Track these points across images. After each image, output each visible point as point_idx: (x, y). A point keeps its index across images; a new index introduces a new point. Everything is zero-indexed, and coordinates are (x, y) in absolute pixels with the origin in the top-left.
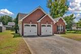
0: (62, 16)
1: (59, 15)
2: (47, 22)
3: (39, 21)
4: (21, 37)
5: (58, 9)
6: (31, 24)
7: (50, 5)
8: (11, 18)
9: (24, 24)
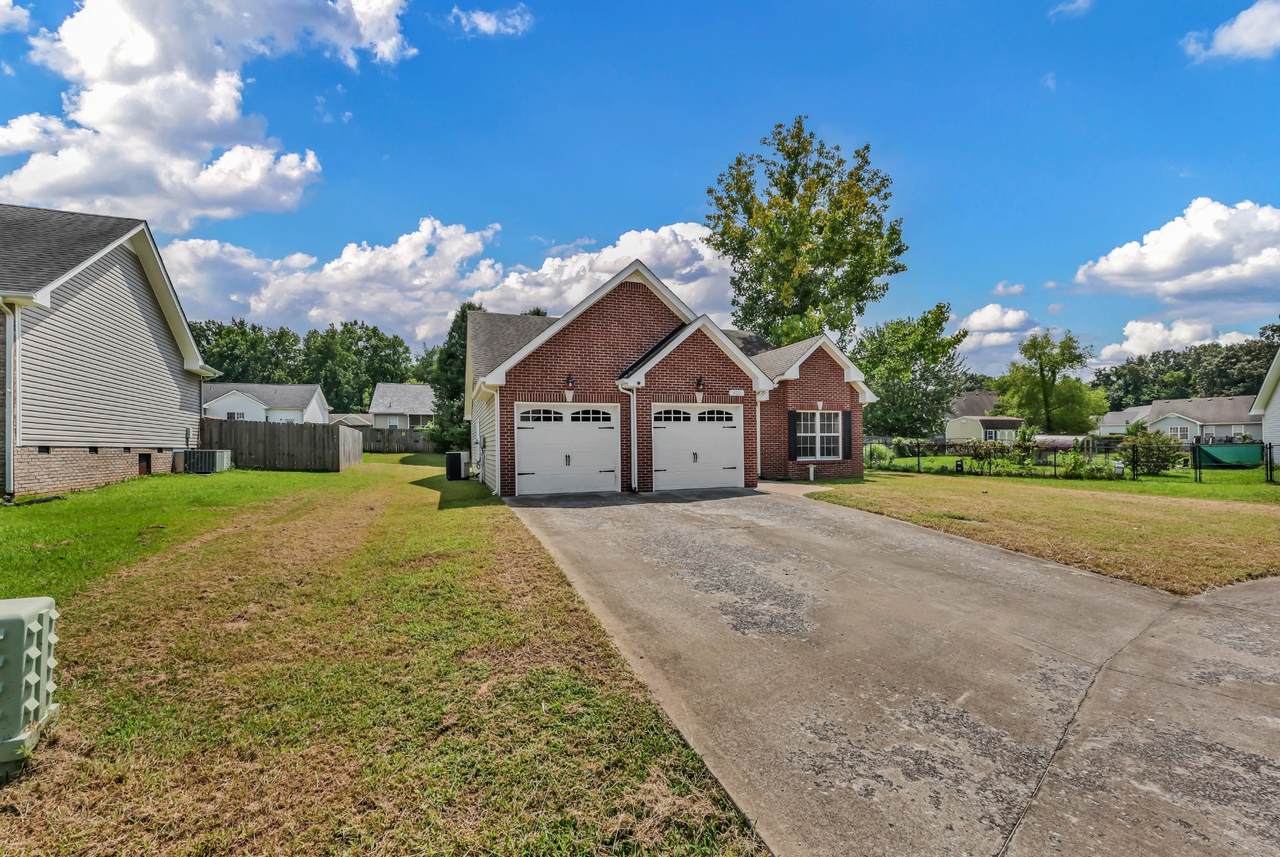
0: (841, 324)
1: (816, 315)
2: (699, 384)
3: (637, 379)
4: (498, 501)
5: (804, 267)
6: (567, 408)
7: (740, 222)
8: (396, 343)
9: (521, 407)
